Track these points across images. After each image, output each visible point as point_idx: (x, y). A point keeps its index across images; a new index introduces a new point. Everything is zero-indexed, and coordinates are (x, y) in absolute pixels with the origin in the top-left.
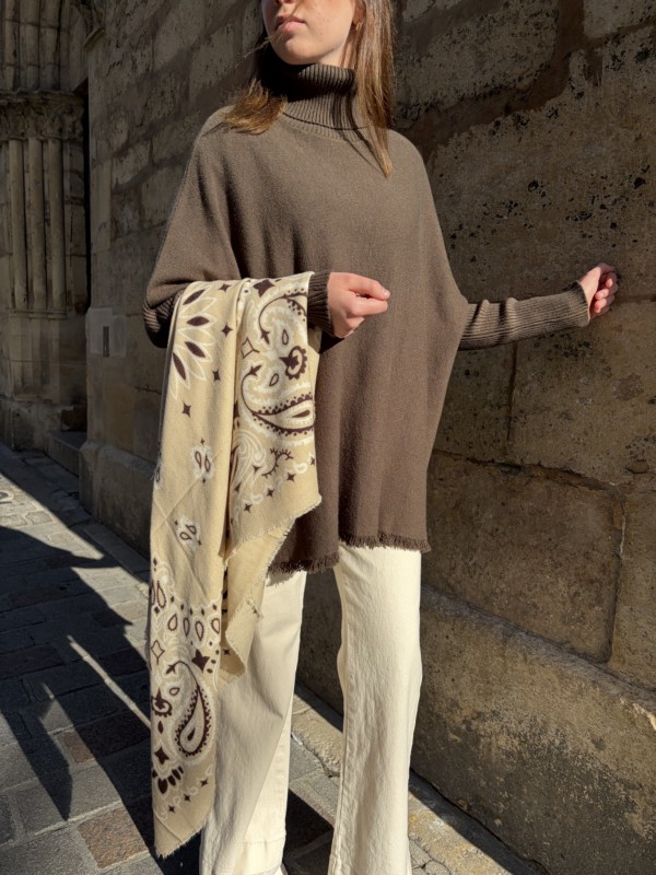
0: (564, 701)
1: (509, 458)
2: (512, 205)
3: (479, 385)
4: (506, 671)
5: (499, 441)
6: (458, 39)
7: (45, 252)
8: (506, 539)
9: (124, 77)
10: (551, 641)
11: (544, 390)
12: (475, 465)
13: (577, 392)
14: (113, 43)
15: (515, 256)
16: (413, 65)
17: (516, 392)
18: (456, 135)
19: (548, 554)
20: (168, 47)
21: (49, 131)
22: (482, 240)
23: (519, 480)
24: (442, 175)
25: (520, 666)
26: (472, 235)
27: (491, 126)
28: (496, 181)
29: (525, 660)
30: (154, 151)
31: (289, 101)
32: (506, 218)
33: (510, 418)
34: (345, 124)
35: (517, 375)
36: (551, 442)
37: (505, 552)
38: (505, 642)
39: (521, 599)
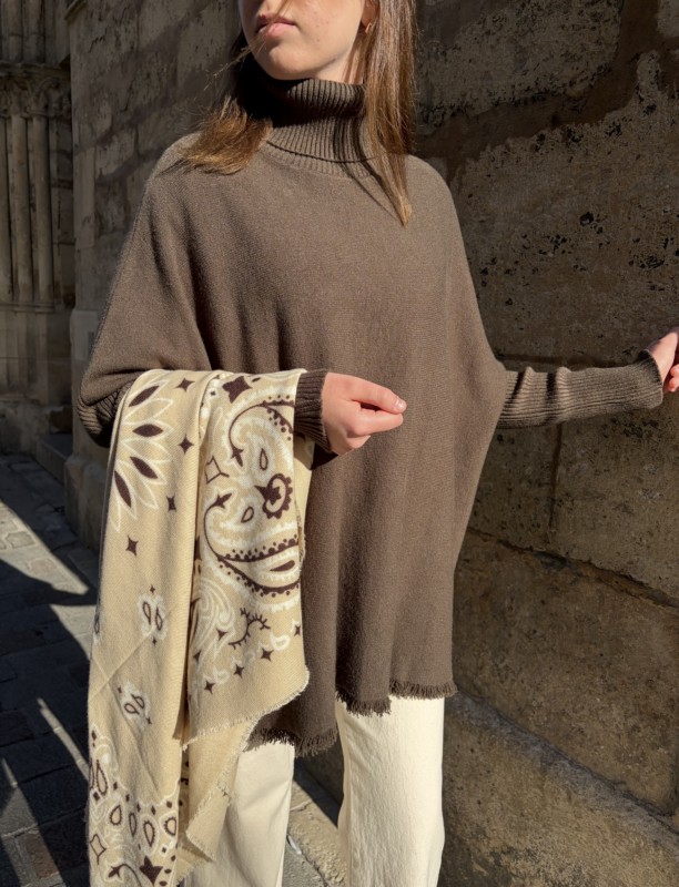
0: (616, 857)
1: (551, 547)
2: (558, 241)
3: (515, 455)
4: (544, 806)
5: (539, 526)
6: (493, 29)
7: (31, 240)
8: (546, 645)
9: (107, 54)
10: (600, 777)
11: (597, 473)
12: (508, 550)
13: (641, 481)
14: (96, 16)
15: (562, 304)
16: (437, 59)
17: (561, 470)
18: (488, 148)
19: (599, 672)
20: (154, 24)
21: (34, 107)
22: (520, 280)
23: (563, 576)
24: (470, 196)
25: (562, 805)
26: (508, 271)
27: (534, 140)
28: (540, 209)
29: (570, 799)
30: (140, 141)
31: (274, 127)
32: (550, 255)
33: (553, 500)
34: (351, 155)
35: (563, 450)
36: (605, 537)
37: (544, 659)
38: (544, 771)
39: (564, 719)
